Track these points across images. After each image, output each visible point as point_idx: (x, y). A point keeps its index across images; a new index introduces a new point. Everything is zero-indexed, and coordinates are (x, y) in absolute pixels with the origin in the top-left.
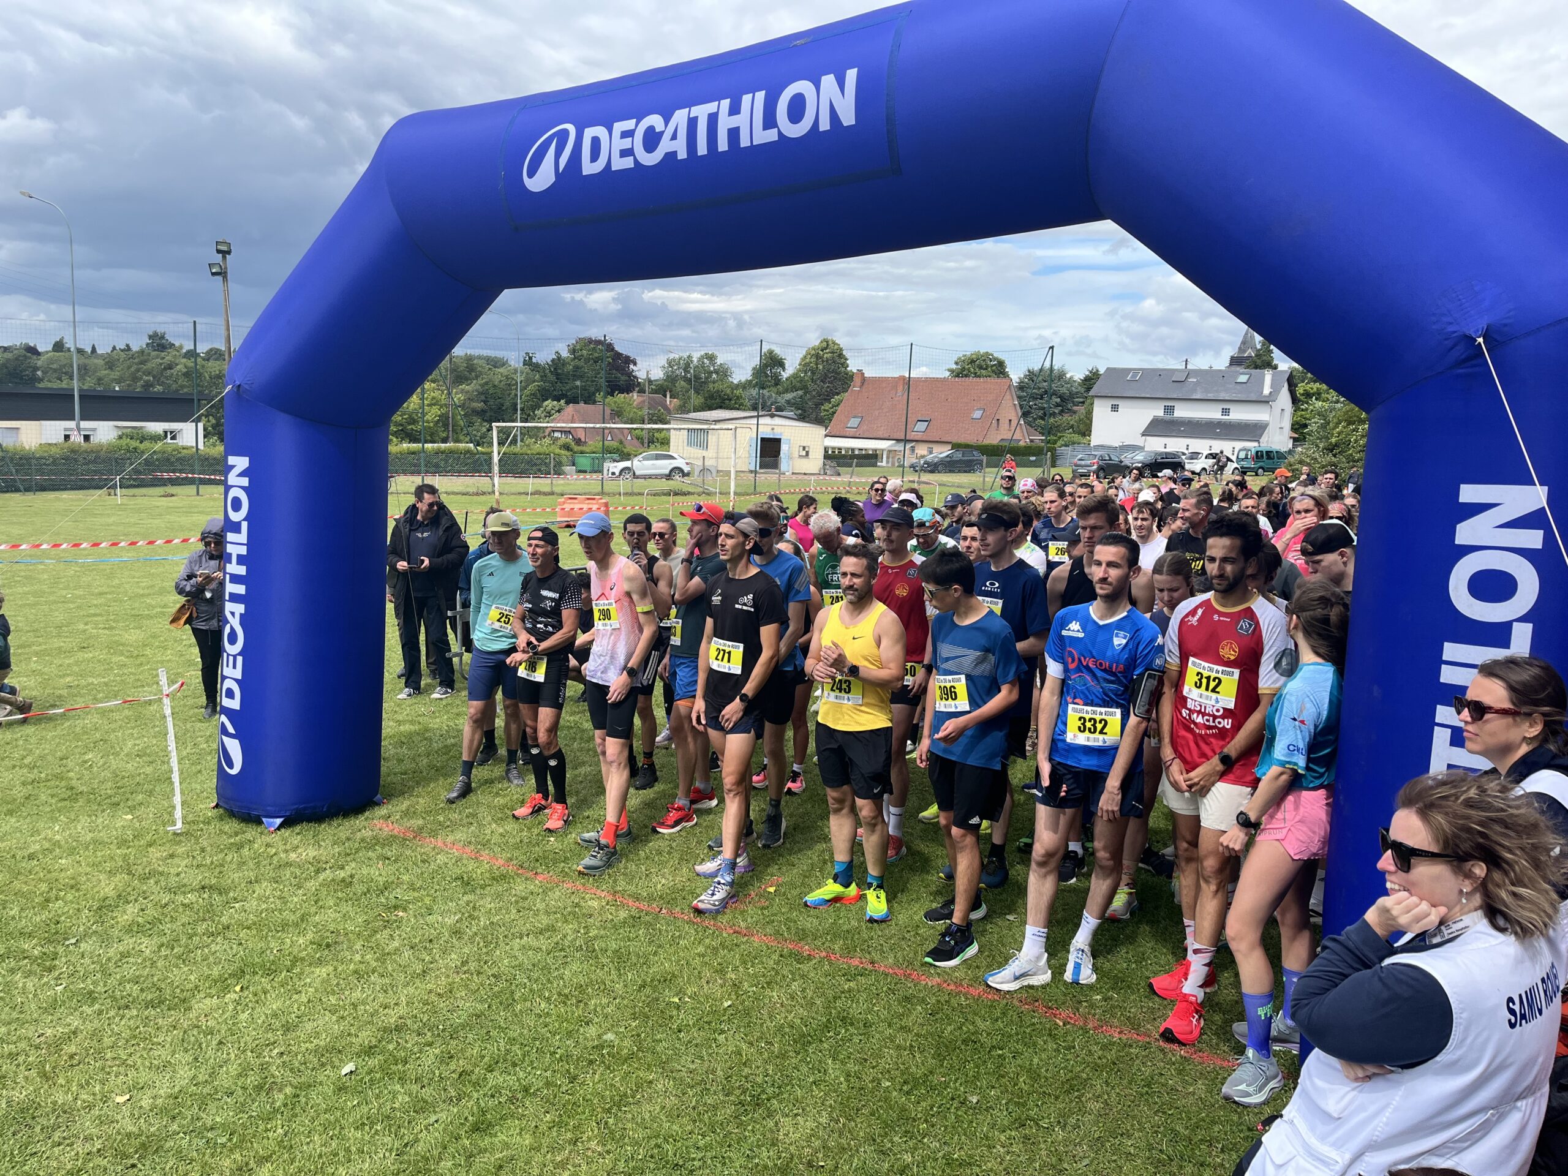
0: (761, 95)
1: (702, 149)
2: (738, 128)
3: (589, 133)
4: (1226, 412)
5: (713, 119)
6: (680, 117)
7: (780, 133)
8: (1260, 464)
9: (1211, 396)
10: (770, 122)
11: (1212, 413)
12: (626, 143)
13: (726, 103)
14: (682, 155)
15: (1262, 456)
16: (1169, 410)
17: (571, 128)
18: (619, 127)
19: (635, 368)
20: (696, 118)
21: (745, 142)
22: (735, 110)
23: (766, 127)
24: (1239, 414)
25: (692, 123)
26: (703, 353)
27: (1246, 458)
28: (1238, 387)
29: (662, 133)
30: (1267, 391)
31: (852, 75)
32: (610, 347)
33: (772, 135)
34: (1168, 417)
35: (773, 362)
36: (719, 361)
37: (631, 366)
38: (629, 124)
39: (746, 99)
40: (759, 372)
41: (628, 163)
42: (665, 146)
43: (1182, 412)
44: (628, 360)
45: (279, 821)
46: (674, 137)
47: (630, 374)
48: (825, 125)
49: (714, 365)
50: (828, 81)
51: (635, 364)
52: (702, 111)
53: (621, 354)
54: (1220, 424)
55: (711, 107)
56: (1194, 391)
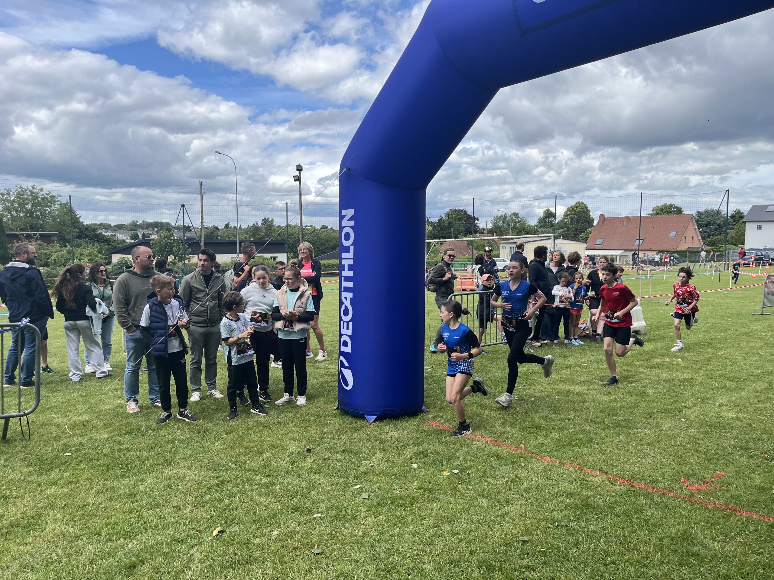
26: (512, 213)
35: (549, 215)
36: (520, 216)
37: (476, 221)
40: (542, 220)
45: (375, 417)
47: (475, 225)
49: (518, 218)
53: (471, 216)
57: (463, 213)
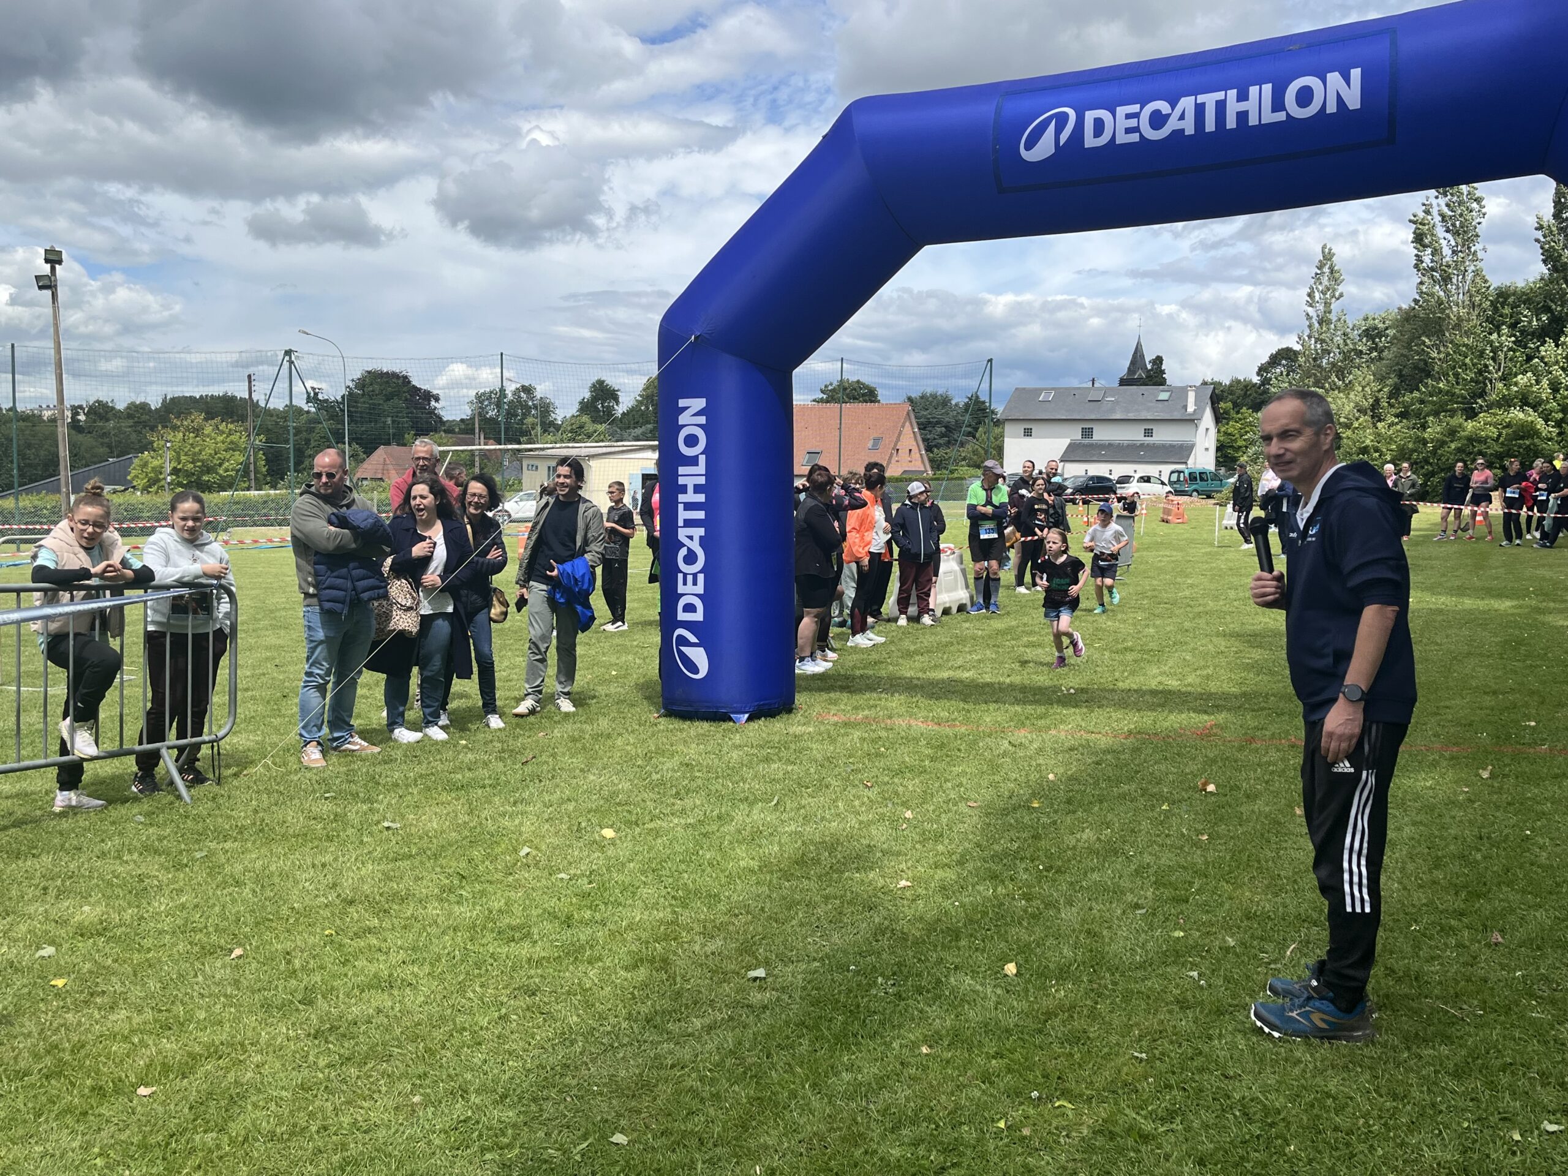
0: (1267, 88)
1: (1210, 126)
2: (1247, 112)
3: (1090, 116)
4: (1148, 433)
5: (1221, 106)
6: (1187, 103)
7: (1288, 114)
8: (1194, 487)
9: (1131, 416)
10: (1278, 104)
11: (1134, 435)
12: (1133, 123)
13: (1232, 94)
14: (1190, 130)
15: (1195, 478)
16: (1087, 433)
17: (1071, 112)
18: (1122, 111)
19: (436, 405)
20: (1204, 104)
21: (1253, 121)
22: (1243, 97)
23: (1274, 110)
24: (1163, 435)
25: (1200, 109)
26: (518, 386)
27: (1178, 480)
28: (1160, 405)
29: (1169, 115)
30: (1191, 408)
31: (1356, 73)
32: (406, 380)
33: (1281, 116)
34: (1087, 441)
35: (603, 393)
36: (538, 394)
37: (433, 403)
38: (1135, 108)
39: (1254, 90)
40: (586, 407)
41: (1134, 138)
42: (1172, 125)
43: (1101, 434)
44: (428, 396)
45: (746, 716)
46: (1182, 117)
47: (432, 412)
48: (1331, 108)
49: (532, 399)
50: (1334, 78)
51: (437, 399)
52: (1209, 100)
53: (420, 389)
54: (1142, 446)
55: (1220, 95)
56: (1113, 410)
57: (400, 381)
